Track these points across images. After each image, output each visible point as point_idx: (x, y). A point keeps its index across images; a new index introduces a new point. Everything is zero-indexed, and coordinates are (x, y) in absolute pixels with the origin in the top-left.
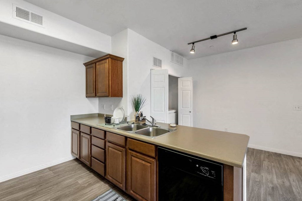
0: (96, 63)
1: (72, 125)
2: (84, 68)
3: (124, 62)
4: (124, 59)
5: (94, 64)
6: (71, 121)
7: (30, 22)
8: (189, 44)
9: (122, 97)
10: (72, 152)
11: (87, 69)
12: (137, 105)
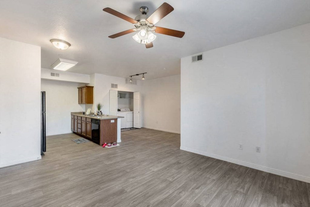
0: (82, 88)
1: (71, 117)
2: (78, 89)
3: (94, 88)
4: (93, 87)
5: (81, 89)
6: (71, 115)
7: (55, 77)
8: (130, 76)
9: (93, 103)
10: (71, 129)
11: (79, 90)
12: (99, 107)
